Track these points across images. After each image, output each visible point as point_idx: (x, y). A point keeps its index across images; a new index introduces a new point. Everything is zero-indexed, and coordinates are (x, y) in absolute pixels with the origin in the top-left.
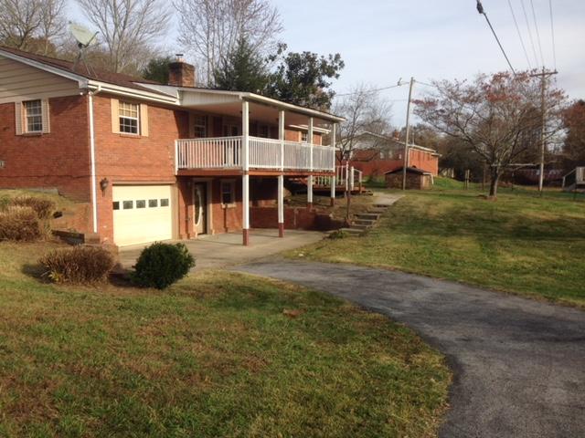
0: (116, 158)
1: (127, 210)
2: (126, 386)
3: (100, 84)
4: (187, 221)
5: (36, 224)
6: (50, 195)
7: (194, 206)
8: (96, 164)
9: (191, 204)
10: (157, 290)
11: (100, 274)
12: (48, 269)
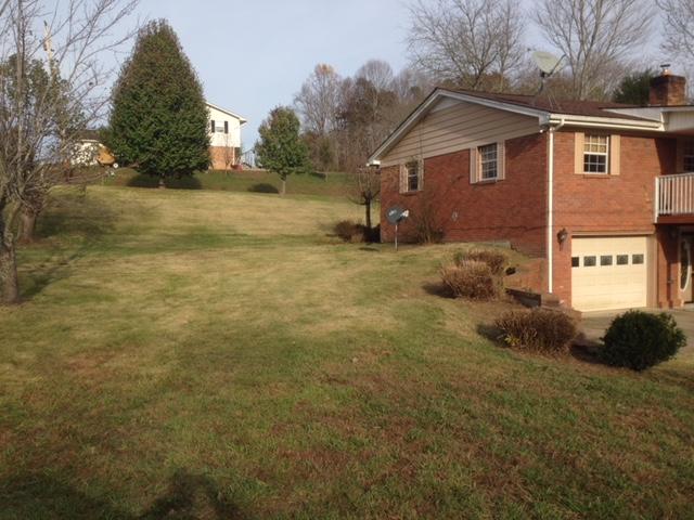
0: (577, 204)
1: (604, 267)
2: (608, 484)
3: (564, 117)
4: (669, 285)
5: (490, 281)
6: (502, 248)
7: (679, 265)
8: (553, 212)
9: (676, 262)
10: (632, 372)
11: (560, 343)
12: (503, 332)
